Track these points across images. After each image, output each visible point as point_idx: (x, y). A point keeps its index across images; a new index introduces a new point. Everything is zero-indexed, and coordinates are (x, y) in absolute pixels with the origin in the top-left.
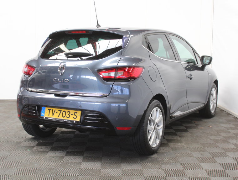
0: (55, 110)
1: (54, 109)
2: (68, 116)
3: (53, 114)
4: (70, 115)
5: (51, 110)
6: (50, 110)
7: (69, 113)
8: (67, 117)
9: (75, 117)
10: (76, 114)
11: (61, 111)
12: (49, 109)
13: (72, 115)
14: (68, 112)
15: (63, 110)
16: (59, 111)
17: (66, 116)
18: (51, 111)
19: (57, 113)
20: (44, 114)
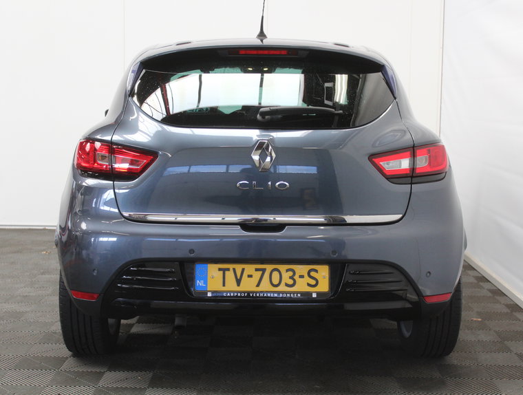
0: (243, 270)
1: (239, 267)
2: (291, 282)
3: (239, 282)
4: (296, 277)
5: (228, 270)
6: (224, 270)
7: (291, 274)
8: (287, 285)
9: (313, 282)
10: (313, 274)
11: (264, 271)
12: (220, 269)
13: (301, 277)
14: (287, 270)
15: (269, 268)
16: (257, 270)
17: (283, 283)
18: (230, 275)
19: (250, 276)
20: (206, 282)
